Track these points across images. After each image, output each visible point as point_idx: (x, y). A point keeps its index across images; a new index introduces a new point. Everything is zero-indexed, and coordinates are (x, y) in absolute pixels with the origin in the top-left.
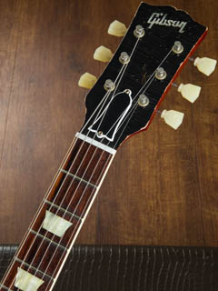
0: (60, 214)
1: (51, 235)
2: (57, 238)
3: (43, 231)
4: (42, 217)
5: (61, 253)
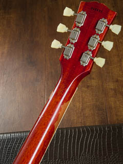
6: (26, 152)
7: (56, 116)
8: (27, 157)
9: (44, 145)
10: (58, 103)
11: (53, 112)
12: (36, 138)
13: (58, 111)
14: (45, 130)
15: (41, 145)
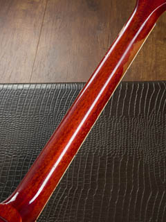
6: (86, 95)
7: (126, 56)
8: (88, 101)
9: (109, 89)
10: (130, 40)
11: (123, 51)
12: (100, 80)
13: (130, 50)
14: (111, 73)
15: (105, 89)
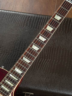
0: (59, 16)
1: (56, 20)
2: (58, 21)
3: (55, 19)
4: (55, 16)
5: (58, 24)
